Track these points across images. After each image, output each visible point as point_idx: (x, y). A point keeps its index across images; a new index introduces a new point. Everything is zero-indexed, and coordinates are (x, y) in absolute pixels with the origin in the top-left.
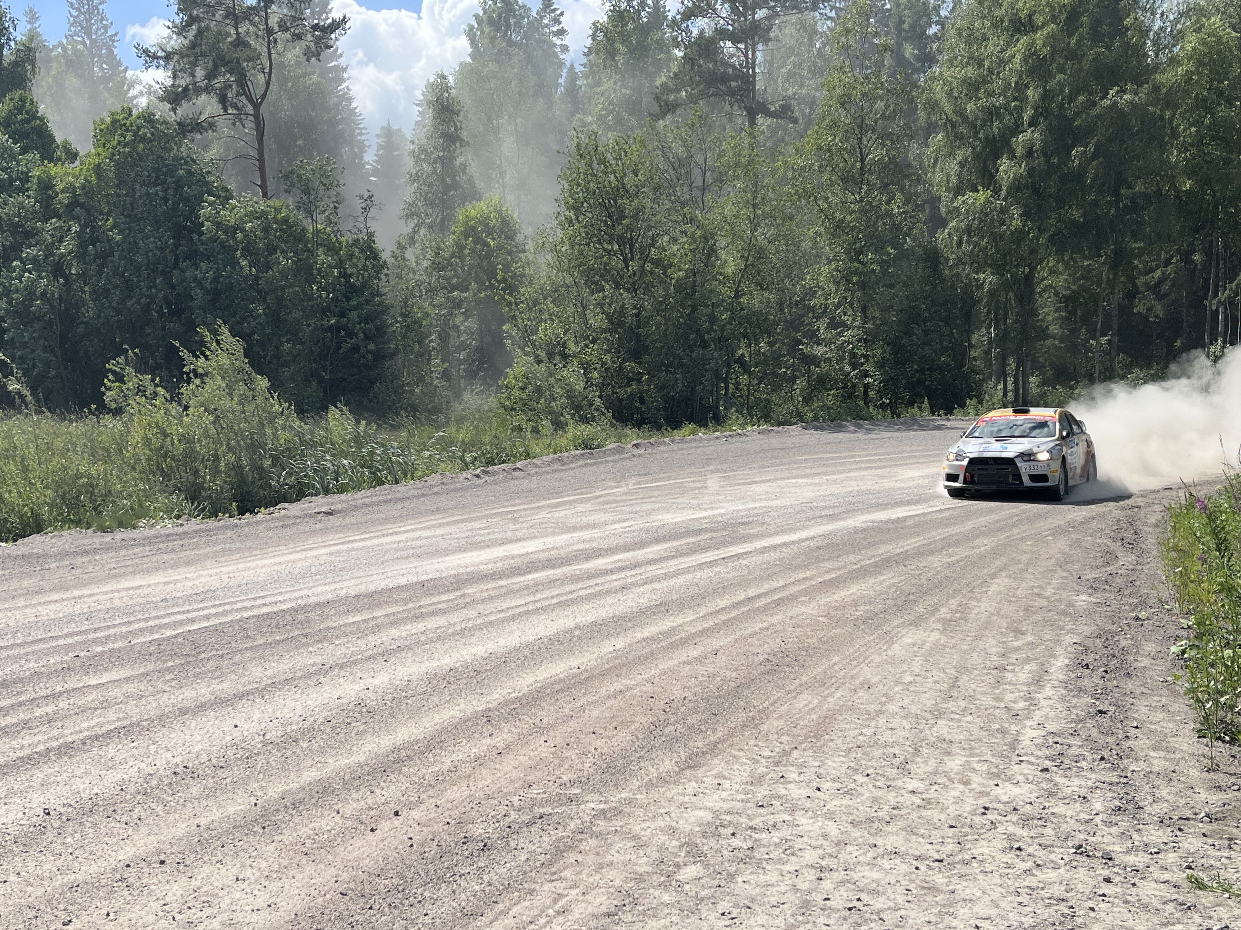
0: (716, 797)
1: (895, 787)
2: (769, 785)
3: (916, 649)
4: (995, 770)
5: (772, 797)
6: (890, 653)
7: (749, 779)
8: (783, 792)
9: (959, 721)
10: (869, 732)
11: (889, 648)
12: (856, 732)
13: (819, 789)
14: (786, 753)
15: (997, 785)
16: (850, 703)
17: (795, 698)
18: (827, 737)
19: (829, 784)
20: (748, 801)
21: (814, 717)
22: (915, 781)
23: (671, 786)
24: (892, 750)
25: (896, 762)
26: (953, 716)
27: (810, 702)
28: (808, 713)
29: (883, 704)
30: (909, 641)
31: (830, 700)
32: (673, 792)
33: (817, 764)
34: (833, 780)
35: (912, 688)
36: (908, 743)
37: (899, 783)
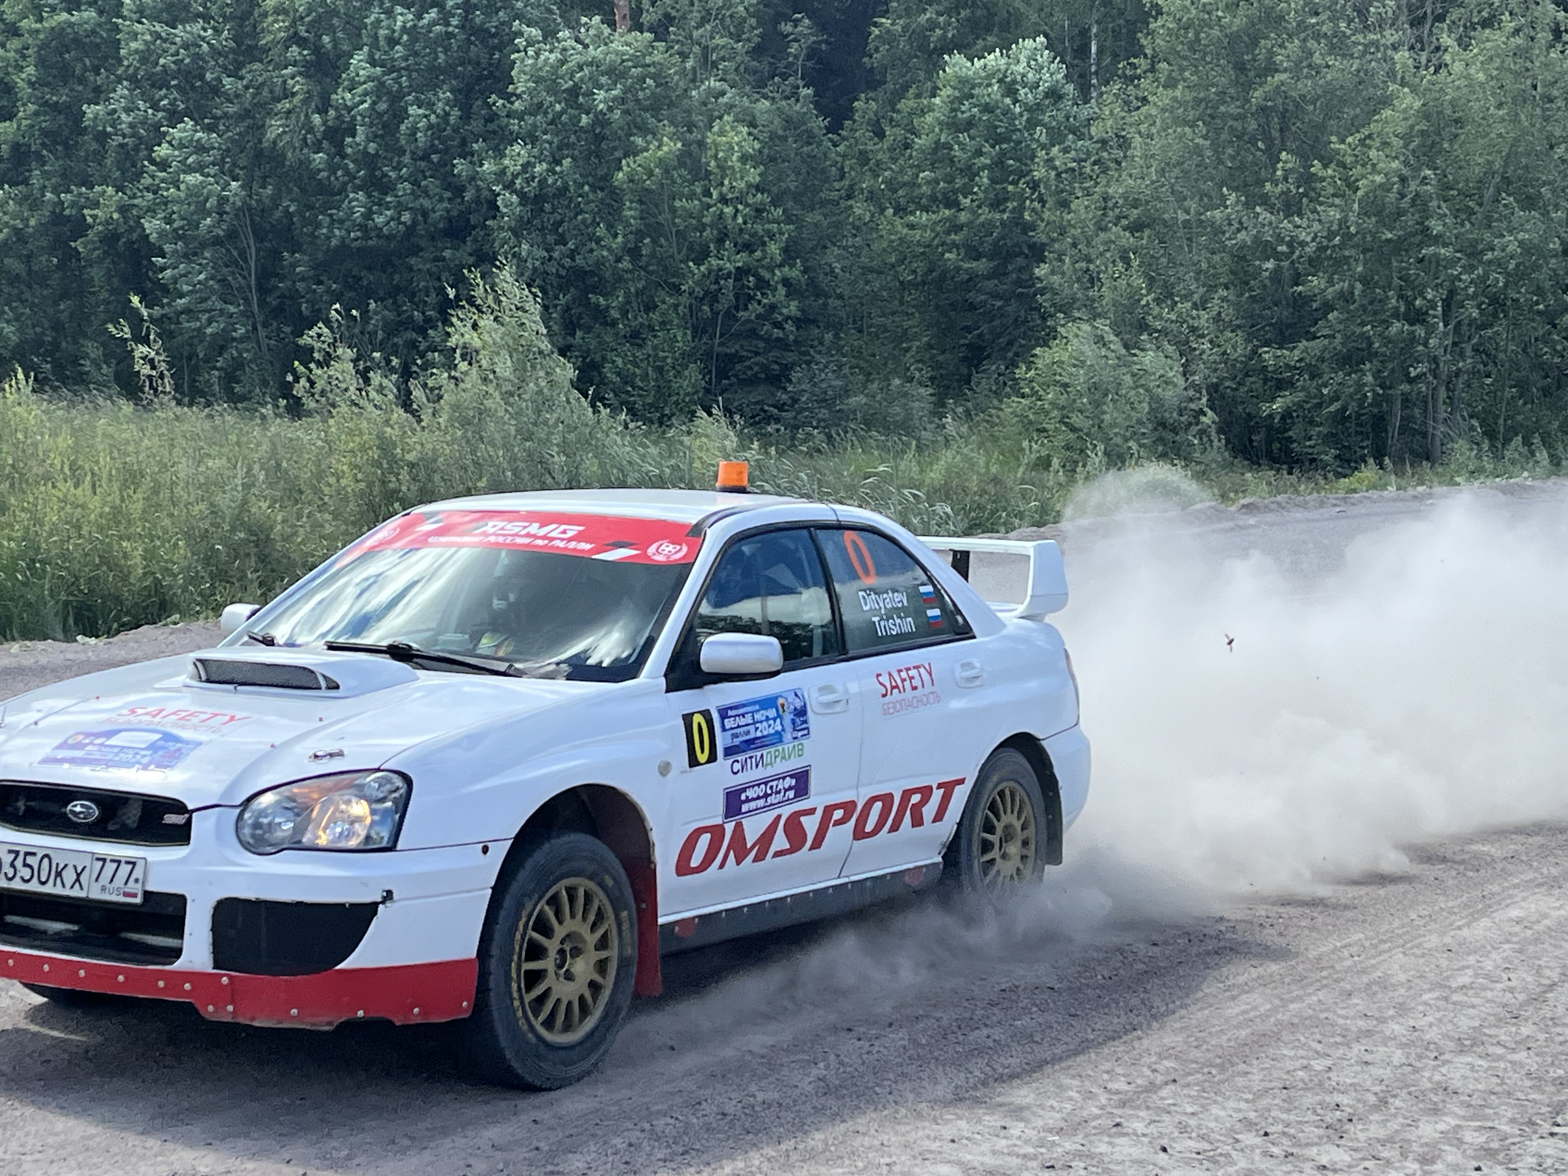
0: (986, 1147)
1: (1298, 1157)
2: (1086, 1136)
3: (1517, 929)
4: (1495, 1145)
5: (1079, 1155)
6: (1465, 932)
7: (1063, 1124)
8: (1103, 1148)
9: (1500, 1058)
10: (1319, 1065)
11: (1468, 925)
12: (1298, 1064)
13: (1164, 1150)
14: (1152, 1088)
15: (1478, 1169)
16: (1323, 1015)
17: (1234, 998)
18: (1242, 1067)
19: (1192, 1144)
20: (1034, 1157)
21: (1243, 1033)
22: (1340, 1150)
23: (926, 1124)
24: (1338, 1098)
25: (1331, 1117)
26: (1491, 1050)
27: (1254, 1008)
28: (1237, 1027)
29: (1382, 1020)
30: (1515, 913)
31: (1292, 1006)
32: (921, 1133)
33: (1189, 1110)
34: (1202, 1137)
35: (1455, 997)
36: (1377, 1089)
37: (1313, 1151)
